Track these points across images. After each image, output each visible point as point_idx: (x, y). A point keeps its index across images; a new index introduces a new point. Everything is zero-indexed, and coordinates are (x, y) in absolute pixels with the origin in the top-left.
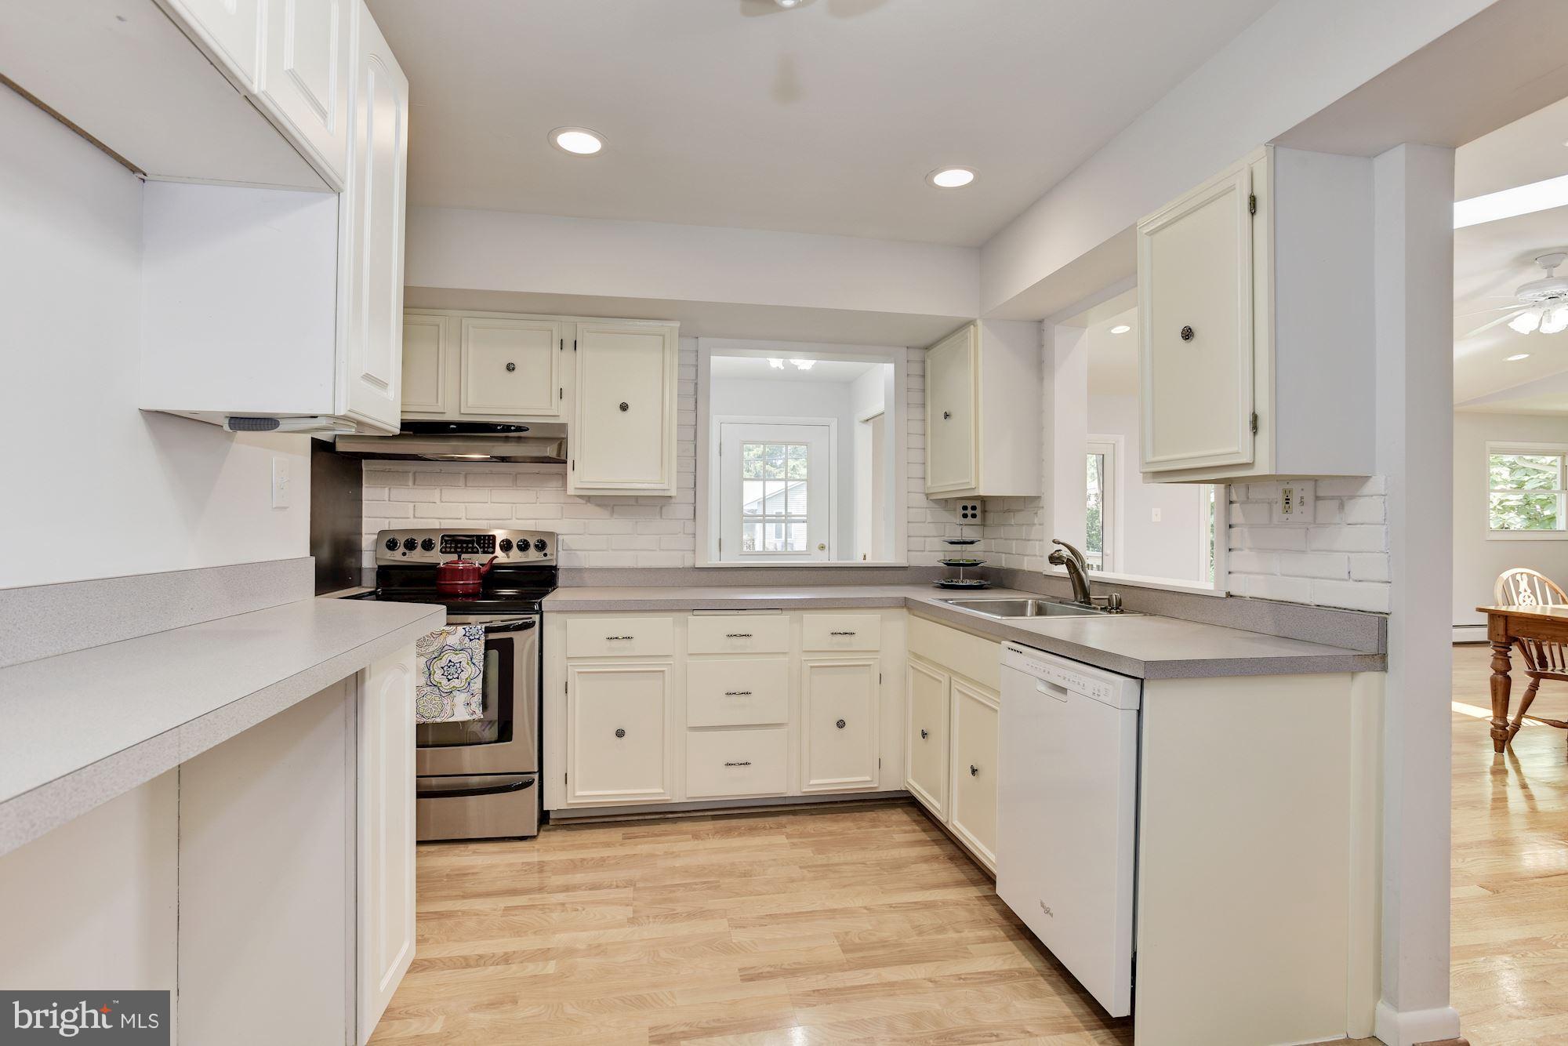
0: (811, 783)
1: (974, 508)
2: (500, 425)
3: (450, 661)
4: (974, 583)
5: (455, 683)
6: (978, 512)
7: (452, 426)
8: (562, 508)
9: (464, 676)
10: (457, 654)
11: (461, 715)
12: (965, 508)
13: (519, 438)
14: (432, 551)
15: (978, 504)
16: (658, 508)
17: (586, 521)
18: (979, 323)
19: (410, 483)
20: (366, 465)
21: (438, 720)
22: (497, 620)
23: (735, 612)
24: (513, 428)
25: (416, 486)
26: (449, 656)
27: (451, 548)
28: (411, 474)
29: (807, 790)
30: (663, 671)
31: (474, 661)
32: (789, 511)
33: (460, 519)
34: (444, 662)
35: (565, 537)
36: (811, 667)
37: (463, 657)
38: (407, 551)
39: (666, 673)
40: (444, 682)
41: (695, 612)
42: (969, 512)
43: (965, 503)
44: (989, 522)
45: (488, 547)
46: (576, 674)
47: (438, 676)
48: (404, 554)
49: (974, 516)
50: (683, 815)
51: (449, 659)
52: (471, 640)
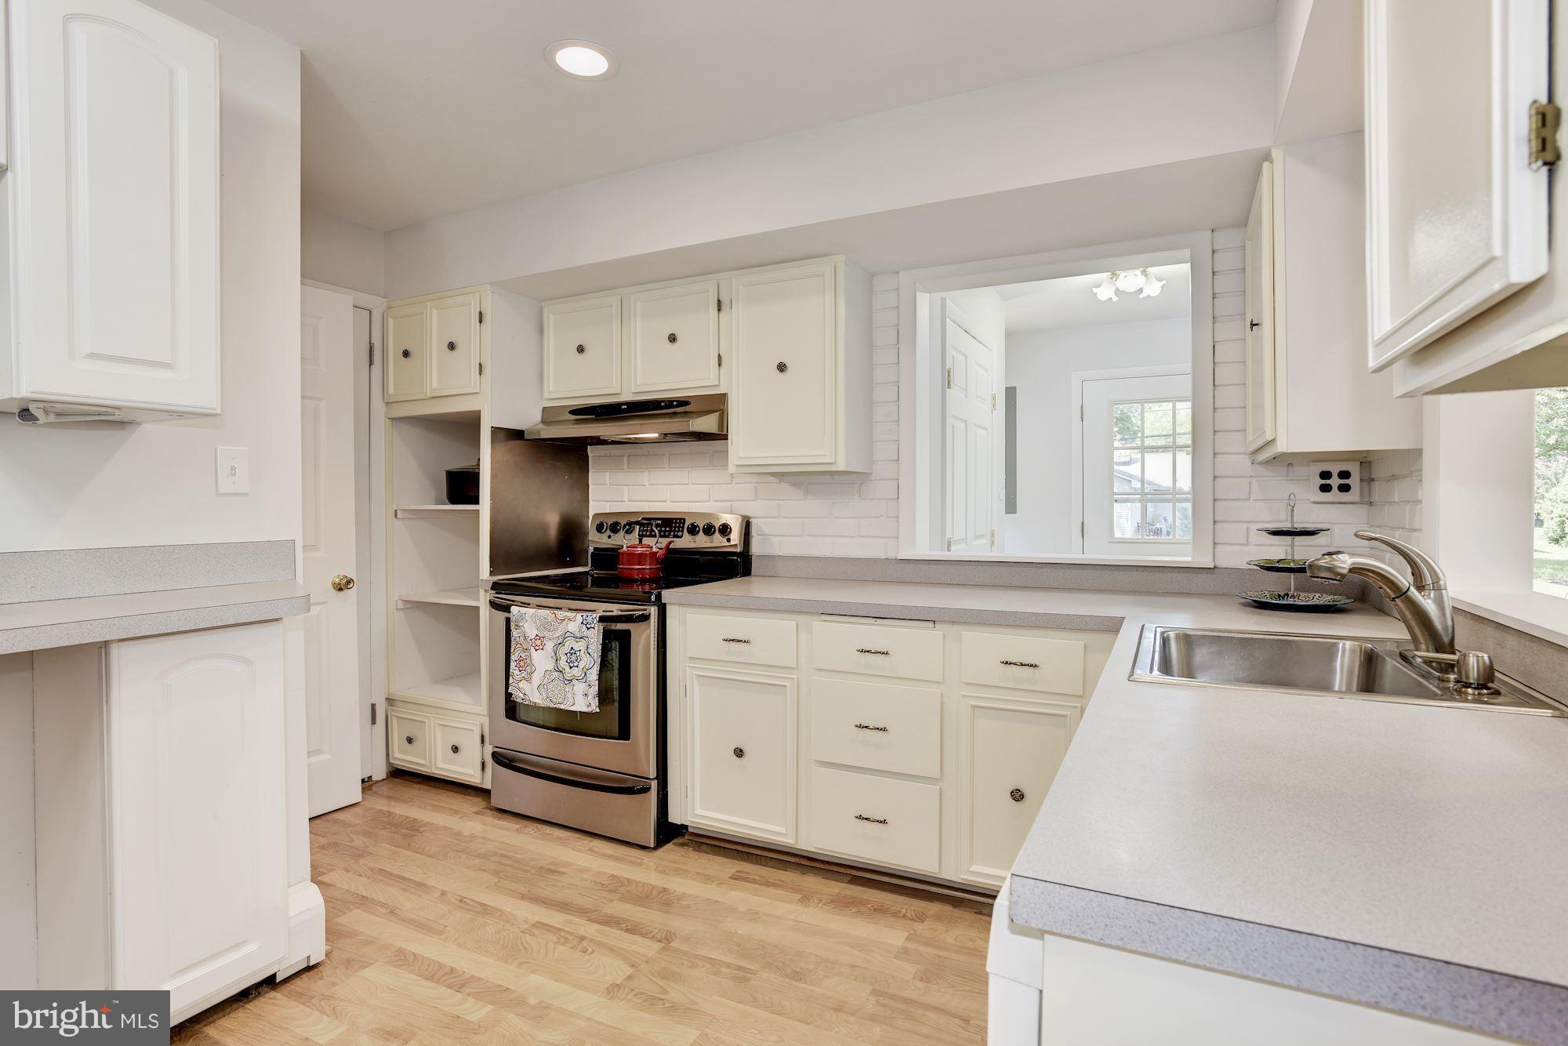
0: (971, 869)
1: (1345, 475)
2: (663, 401)
3: (572, 648)
4: (1325, 599)
5: (575, 671)
6: (1354, 481)
7: (623, 407)
8: (756, 487)
9: (582, 665)
10: (577, 642)
11: (581, 705)
12: (1326, 475)
13: (686, 413)
14: (630, 535)
15: (1354, 468)
16: (857, 486)
17: (781, 502)
18: (1277, 154)
19: (625, 467)
20: (592, 451)
21: (562, 707)
22: (615, 609)
23: (873, 621)
24: (675, 403)
25: (630, 470)
26: (570, 643)
27: (647, 531)
28: (625, 458)
29: (966, 877)
30: (785, 686)
31: (590, 651)
32: (1178, 484)
33: (665, 502)
34: (566, 649)
35: (758, 520)
36: (974, 707)
37: (580, 646)
38: (612, 534)
39: (788, 688)
40: (567, 669)
41: (824, 617)
42: (1335, 482)
43: (1326, 467)
44: (1376, 497)
45: (679, 531)
46: (695, 678)
47: (563, 663)
48: (609, 537)
49: (1345, 488)
50: (822, 866)
51: (571, 646)
52: (588, 629)
